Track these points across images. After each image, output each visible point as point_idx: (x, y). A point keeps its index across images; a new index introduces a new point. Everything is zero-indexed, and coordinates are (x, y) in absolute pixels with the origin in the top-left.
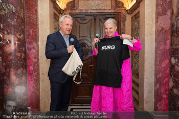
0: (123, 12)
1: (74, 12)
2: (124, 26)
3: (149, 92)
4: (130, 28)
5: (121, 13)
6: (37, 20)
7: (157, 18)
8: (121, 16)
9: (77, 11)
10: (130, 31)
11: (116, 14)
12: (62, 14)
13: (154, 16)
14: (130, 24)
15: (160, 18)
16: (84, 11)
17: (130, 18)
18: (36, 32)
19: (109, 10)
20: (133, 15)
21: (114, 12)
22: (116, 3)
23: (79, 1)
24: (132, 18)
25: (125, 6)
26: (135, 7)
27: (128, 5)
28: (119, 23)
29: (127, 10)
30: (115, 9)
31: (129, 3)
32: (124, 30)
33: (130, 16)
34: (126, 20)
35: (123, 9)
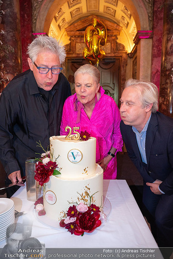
0: (124, 56)
1: (70, 56)
2: (125, 72)
4: (132, 73)
5: (121, 56)
7: (152, 60)
8: (122, 60)
9: (74, 55)
11: (116, 58)
13: (150, 58)
14: (132, 70)
15: (155, 59)
16: (81, 55)
17: (132, 63)
19: (109, 53)
20: (133, 59)
21: (114, 56)
22: (117, 46)
23: (75, 45)
24: (133, 62)
25: (126, 49)
26: (135, 51)
27: (130, 47)
28: (119, 68)
29: (128, 54)
30: (115, 53)
31: (131, 45)
32: (124, 75)
33: (132, 60)
34: (126, 65)
35: (124, 53)
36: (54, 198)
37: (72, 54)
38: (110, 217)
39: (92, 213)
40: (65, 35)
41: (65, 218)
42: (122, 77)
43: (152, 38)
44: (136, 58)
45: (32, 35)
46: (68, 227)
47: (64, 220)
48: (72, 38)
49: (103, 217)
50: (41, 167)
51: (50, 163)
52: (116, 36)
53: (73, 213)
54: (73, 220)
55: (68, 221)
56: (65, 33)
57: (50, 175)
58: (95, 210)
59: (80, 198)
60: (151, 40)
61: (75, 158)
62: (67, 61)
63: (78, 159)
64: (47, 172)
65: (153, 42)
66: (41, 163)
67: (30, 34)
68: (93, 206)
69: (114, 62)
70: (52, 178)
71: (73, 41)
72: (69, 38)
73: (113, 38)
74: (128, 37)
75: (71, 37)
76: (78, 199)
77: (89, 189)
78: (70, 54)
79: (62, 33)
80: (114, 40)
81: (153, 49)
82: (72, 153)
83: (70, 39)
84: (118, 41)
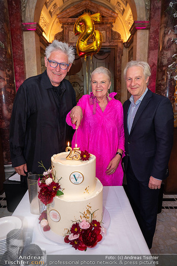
0: (120, 45)
2: (121, 63)
5: (117, 46)
6: (23, 56)
7: (149, 53)
8: (117, 50)
11: (111, 47)
13: (147, 51)
14: (128, 60)
15: (152, 52)
18: (23, 69)
19: (104, 42)
20: (130, 49)
21: (109, 46)
22: (112, 35)
23: (68, 32)
24: (129, 52)
25: (122, 38)
26: (131, 40)
27: (126, 37)
28: (115, 59)
29: (124, 43)
30: (110, 42)
31: (127, 34)
32: (120, 66)
33: (128, 50)
34: (122, 55)
35: (119, 42)
36: (58, 216)
38: (109, 230)
39: (93, 228)
40: (57, 22)
41: (69, 234)
42: (118, 69)
43: (148, 29)
44: (132, 48)
45: (22, 25)
46: (72, 243)
47: (68, 236)
48: (64, 26)
49: (104, 232)
50: (45, 189)
51: (53, 184)
52: (111, 24)
53: (76, 230)
54: (76, 237)
55: (72, 237)
56: (57, 20)
57: (54, 196)
58: (96, 225)
59: (82, 216)
60: (148, 31)
61: (76, 180)
63: (80, 180)
64: (50, 193)
65: (150, 33)
66: (44, 184)
67: (20, 24)
68: (94, 222)
69: (110, 52)
70: (56, 198)
71: (66, 28)
72: (61, 25)
73: (108, 25)
74: (124, 25)
75: (64, 24)
76: (81, 217)
77: (90, 207)
79: (53, 20)
80: (109, 28)
81: (149, 42)
82: (74, 175)
83: (62, 27)
84: (114, 29)
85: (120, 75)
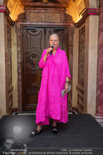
0: (72, 25)
2: (73, 39)
3: (92, 98)
4: (78, 41)
5: (69, 25)
7: (99, 34)
8: (69, 29)
10: (78, 43)
11: (65, 27)
12: (13, 26)
13: (97, 32)
15: (102, 33)
16: (34, 23)
17: (78, 31)
19: (59, 23)
20: (80, 28)
21: (63, 25)
22: (65, 17)
23: (29, 14)
25: (73, 20)
26: (82, 22)
27: (77, 18)
28: (67, 36)
29: (75, 24)
30: (64, 22)
32: (72, 42)
33: (78, 29)
34: (74, 33)
35: (71, 23)
37: (27, 22)
40: (20, 5)
42: (70, 44)
43: (99, 14)
48: (26, 8)
52: (65, 8)
56: (20, 3)
60: (98, 16)
62: (22, 28)
65: (100, 18)
69: (64, 30)
74: (75, 9)
75: (26, 6)
78: (25, 22)
79: (17, 3)
80: (63, 11)
81: (99, 25)
84: (67, 12)
85: (72, 49)
